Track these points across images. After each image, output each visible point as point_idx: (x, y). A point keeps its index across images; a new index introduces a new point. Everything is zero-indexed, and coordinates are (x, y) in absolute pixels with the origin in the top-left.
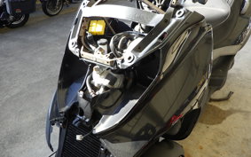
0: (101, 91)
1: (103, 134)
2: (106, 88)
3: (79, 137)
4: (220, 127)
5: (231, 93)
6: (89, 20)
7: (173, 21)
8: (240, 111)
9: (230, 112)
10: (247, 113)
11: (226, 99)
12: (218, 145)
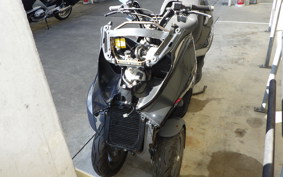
0: (135, 83)
1: (142, 109)
2: (138, 81)
3: (125, 116)
4: (202, 112)
5: (205, 87)
6: (113, 39)
7: (175, 35)
8: (214, 99)
9: (207, 101)
10: (219, 100)
11: (202, 92)
12: (203, 124)
